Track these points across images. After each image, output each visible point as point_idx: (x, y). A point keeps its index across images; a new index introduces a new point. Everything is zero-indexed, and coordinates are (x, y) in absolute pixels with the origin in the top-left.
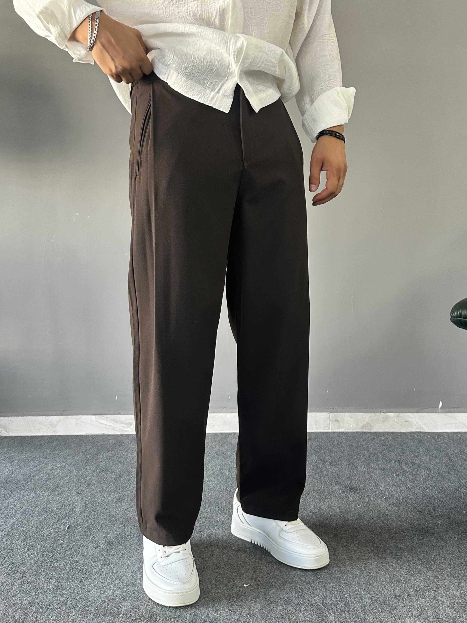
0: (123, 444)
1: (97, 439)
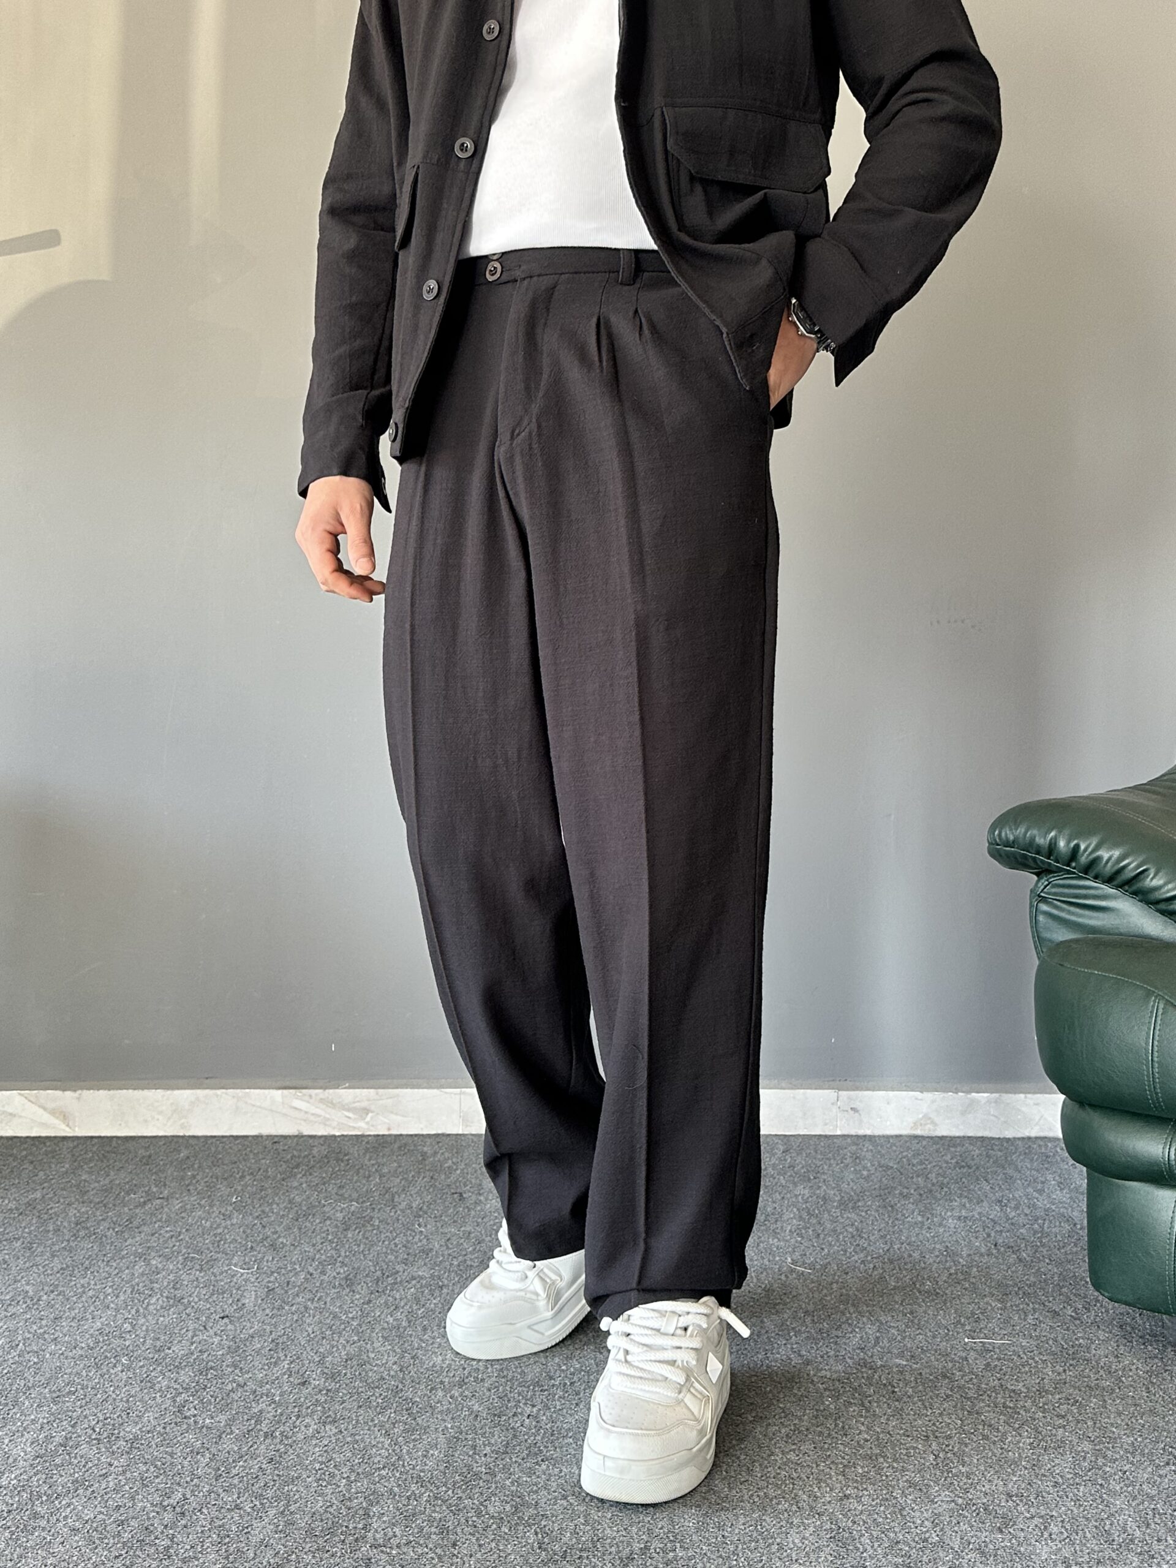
0: (346, 1158)
1: (284, 1145)
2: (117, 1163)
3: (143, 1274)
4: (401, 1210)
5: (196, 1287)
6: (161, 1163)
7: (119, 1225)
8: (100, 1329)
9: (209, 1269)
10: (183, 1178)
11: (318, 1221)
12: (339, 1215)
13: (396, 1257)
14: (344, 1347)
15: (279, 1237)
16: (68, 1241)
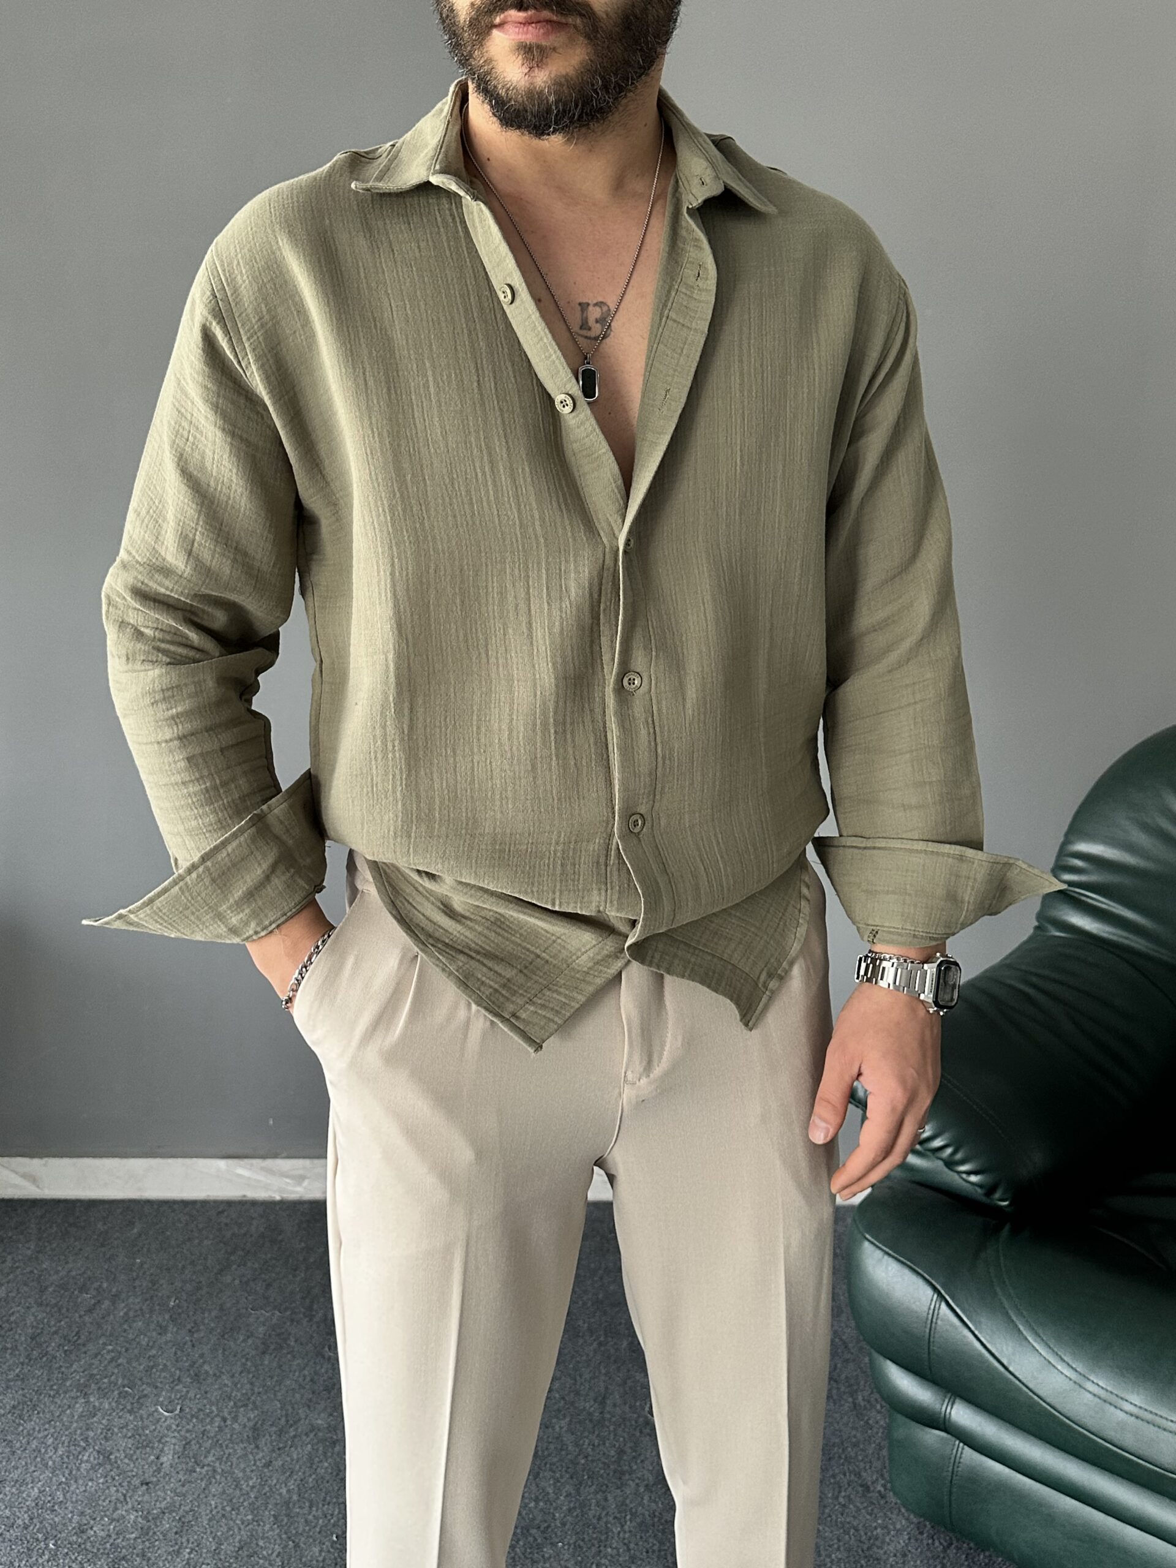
0: (280, 1238)
1: (227, 1217)
2: (77, 1243)
3: (80, 1416)
4: (317, 1322)
5: (125, 1436)
6: (116, 1242)
7: (69, 1341)
8: (36, 1499)
9: (139, 1409)
10: (131, 1270)
11: (241, 1338)
12: (261, 1329)
13: (302, 1396)
14: (240, 1529)
15: (204, 1363)
16: (22, 1364)
